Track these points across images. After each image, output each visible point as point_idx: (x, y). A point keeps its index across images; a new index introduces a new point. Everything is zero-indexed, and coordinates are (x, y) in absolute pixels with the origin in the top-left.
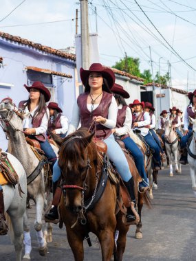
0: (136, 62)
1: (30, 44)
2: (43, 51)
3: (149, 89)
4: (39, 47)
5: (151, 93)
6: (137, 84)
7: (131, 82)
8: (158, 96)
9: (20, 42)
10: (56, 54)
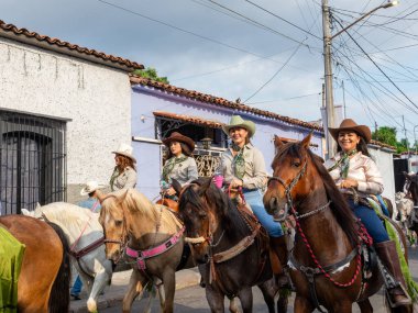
0: (393, 131)
1: (277, 117)
2: (290, 123)
3: (403, 157)
4: (286, 119)
5: (406, 161)
6: (389, 152)
7: (382, 150)
8: (413, 164)
9: (267, 116)
10: (302, 125)
